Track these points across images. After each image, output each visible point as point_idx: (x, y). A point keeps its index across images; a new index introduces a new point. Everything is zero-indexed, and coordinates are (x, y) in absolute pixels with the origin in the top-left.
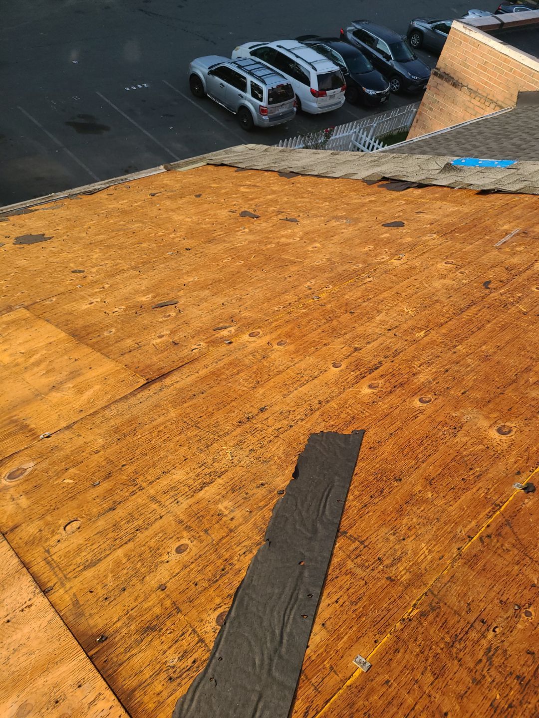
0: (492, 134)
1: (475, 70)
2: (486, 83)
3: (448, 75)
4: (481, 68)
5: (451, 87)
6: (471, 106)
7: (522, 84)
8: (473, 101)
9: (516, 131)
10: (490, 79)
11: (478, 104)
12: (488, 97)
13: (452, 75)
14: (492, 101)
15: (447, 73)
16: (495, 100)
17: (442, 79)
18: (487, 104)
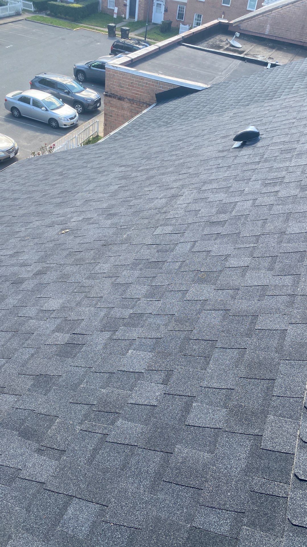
0: (151, 119)
1: (127, 88)
2: (136, 94)
3: (113, 94)
4: (130, 86)
5: (118, 101)
6: (133, 108)
7: (156, 90)
8: (133, 105)
9: (162, 115)
10: (138, 91)
11: (137, 106)
12: (140, 101)
13: (116, 94)
14: (144, 103)
15: (113, 93)
16: (145, 102)
17: (111, 98)
18: (141, 105)
